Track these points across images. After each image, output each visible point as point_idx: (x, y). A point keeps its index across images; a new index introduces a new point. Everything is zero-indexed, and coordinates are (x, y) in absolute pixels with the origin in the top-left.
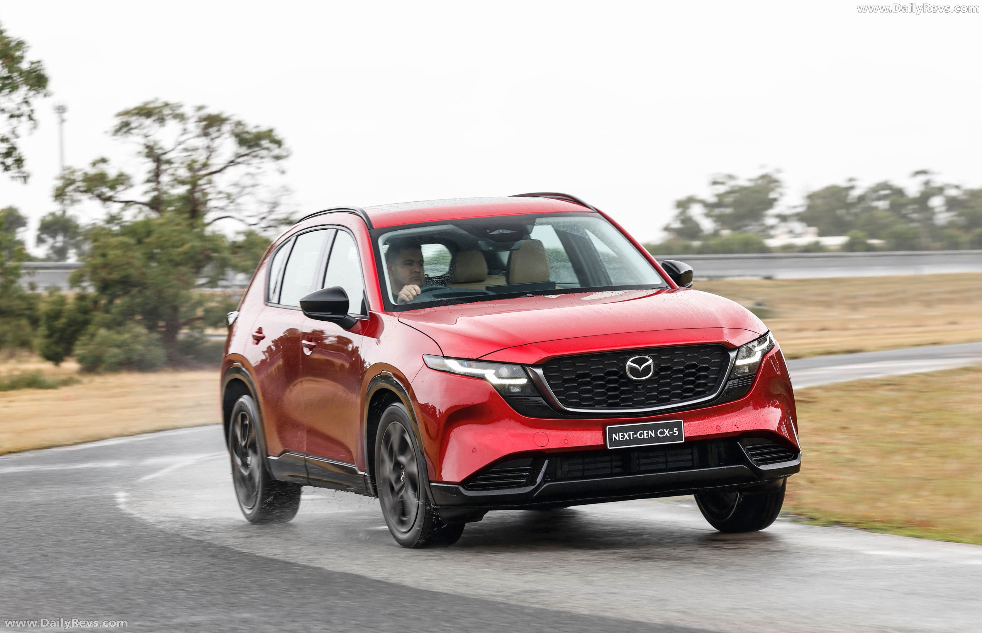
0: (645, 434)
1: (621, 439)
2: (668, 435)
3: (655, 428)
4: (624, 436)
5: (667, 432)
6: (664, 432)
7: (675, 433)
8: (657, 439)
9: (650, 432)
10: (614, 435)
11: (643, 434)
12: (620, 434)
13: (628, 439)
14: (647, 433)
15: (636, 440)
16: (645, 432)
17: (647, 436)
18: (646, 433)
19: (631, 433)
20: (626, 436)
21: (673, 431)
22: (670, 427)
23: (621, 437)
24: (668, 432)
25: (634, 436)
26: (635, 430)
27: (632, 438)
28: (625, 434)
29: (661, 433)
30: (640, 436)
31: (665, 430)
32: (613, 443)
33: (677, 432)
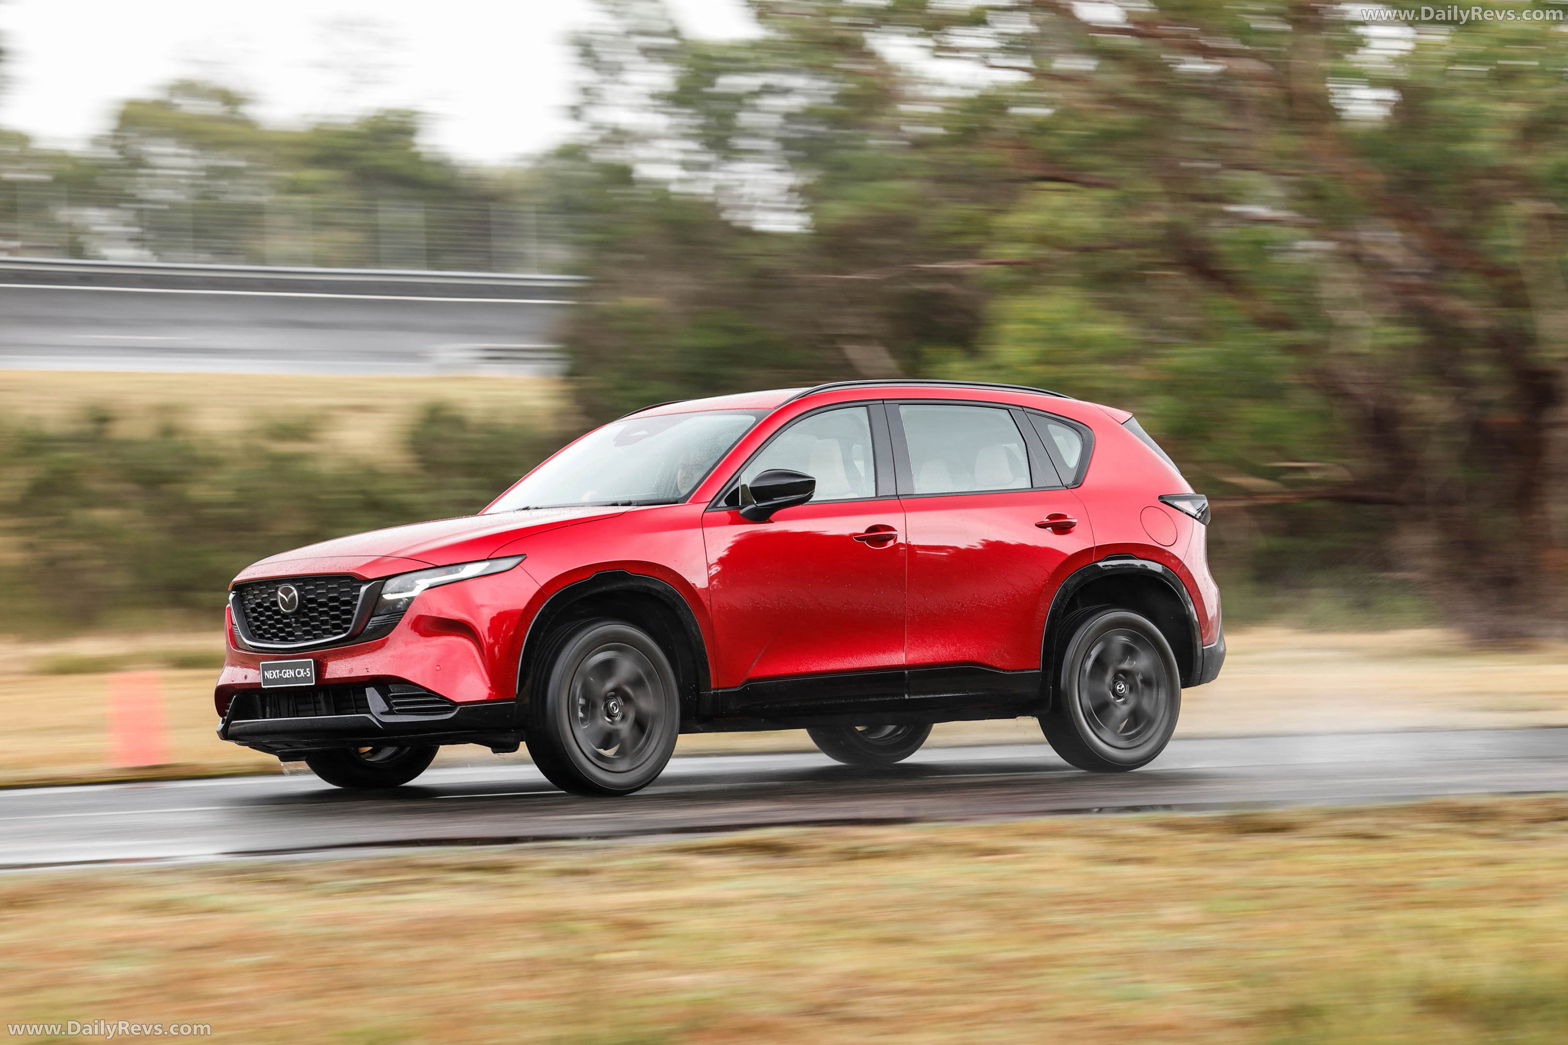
0: (288, 673)
1: (271, 678)
2: (304, 676)
3: (293, 667)
4: (272, 673)
5: (302, 671)
6: (299, 673)
7: (308, 674)
8: (296, 679)
9: (290, 670)
10: (265, 672)
12: (270, 671)
13: (276, 677)
14: (289, 672)
15: (281, 680)
16: (288, 670)
17: (289, 675)
19: (278, 671)
20: (275, 675)
21: (306, 672)
22: (304, 666)
23: (271, 674)
24: (304, 673)
25: (280, 675)
26: (281, 667)
27: (278, 677)
28: (273, 671)
29: (298, 675)
30: (284, 676)
31: (301, 670)
32: (267, 681)
33: (309, 672)
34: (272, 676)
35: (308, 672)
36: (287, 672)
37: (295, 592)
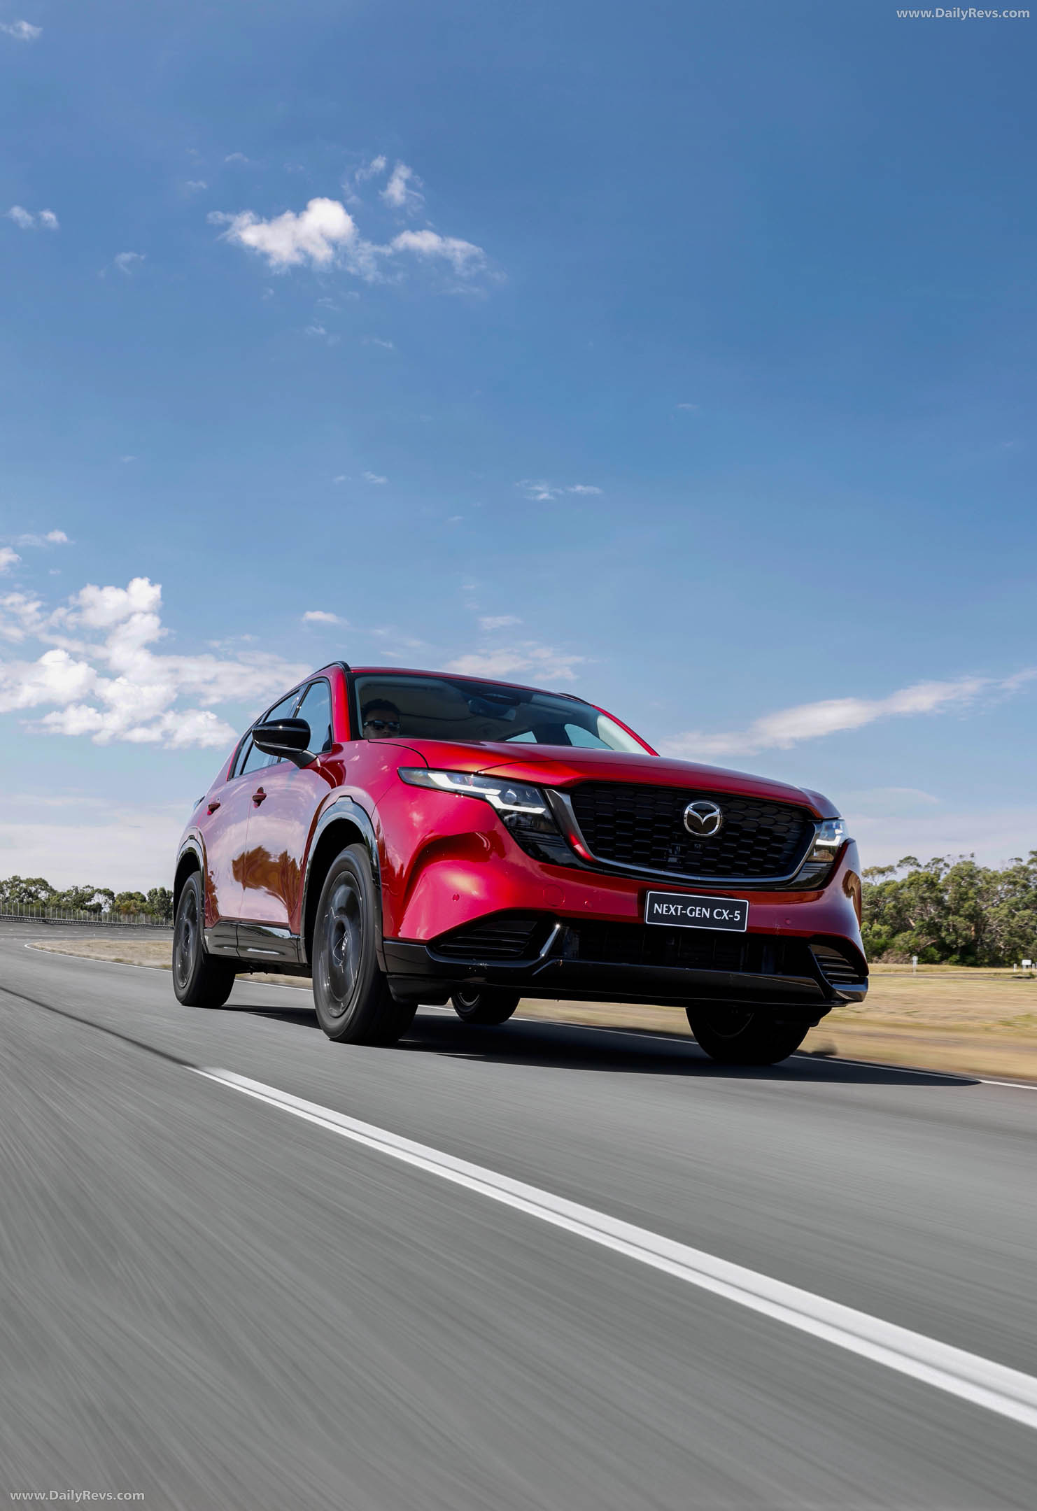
0: (697, 912)
1: (664, 913)
2: (727, 918)
3: (711, 905)
4: (669, 910)
5: (725, 914)
6: (720, 914)
7: (737, 917)
8: (711, 921)
9: (704, 910)
10: (656, 905)
11: (695, 911)
12: (665, 905)
13: (674, 914)
15: (684, 919)
16: (698, 908)
17: (699, 914)
18: (699, 910)
19: (680, 907)
20: (672, 909)
21: (734, 915)
22: (732, 907)
23: (665, 909)
24: (728, 915)
25: (683, 912)
26: (686, 903)
27: (679, 914)
28: (671, 906)
29: (718, 915)
30: (691, 914)
31: (724, 911)
32: (654, 916)
33: (739, 916)
34: (666, 911)
35: (736, 915)
36: (697, 910)
37: (717, 813)
